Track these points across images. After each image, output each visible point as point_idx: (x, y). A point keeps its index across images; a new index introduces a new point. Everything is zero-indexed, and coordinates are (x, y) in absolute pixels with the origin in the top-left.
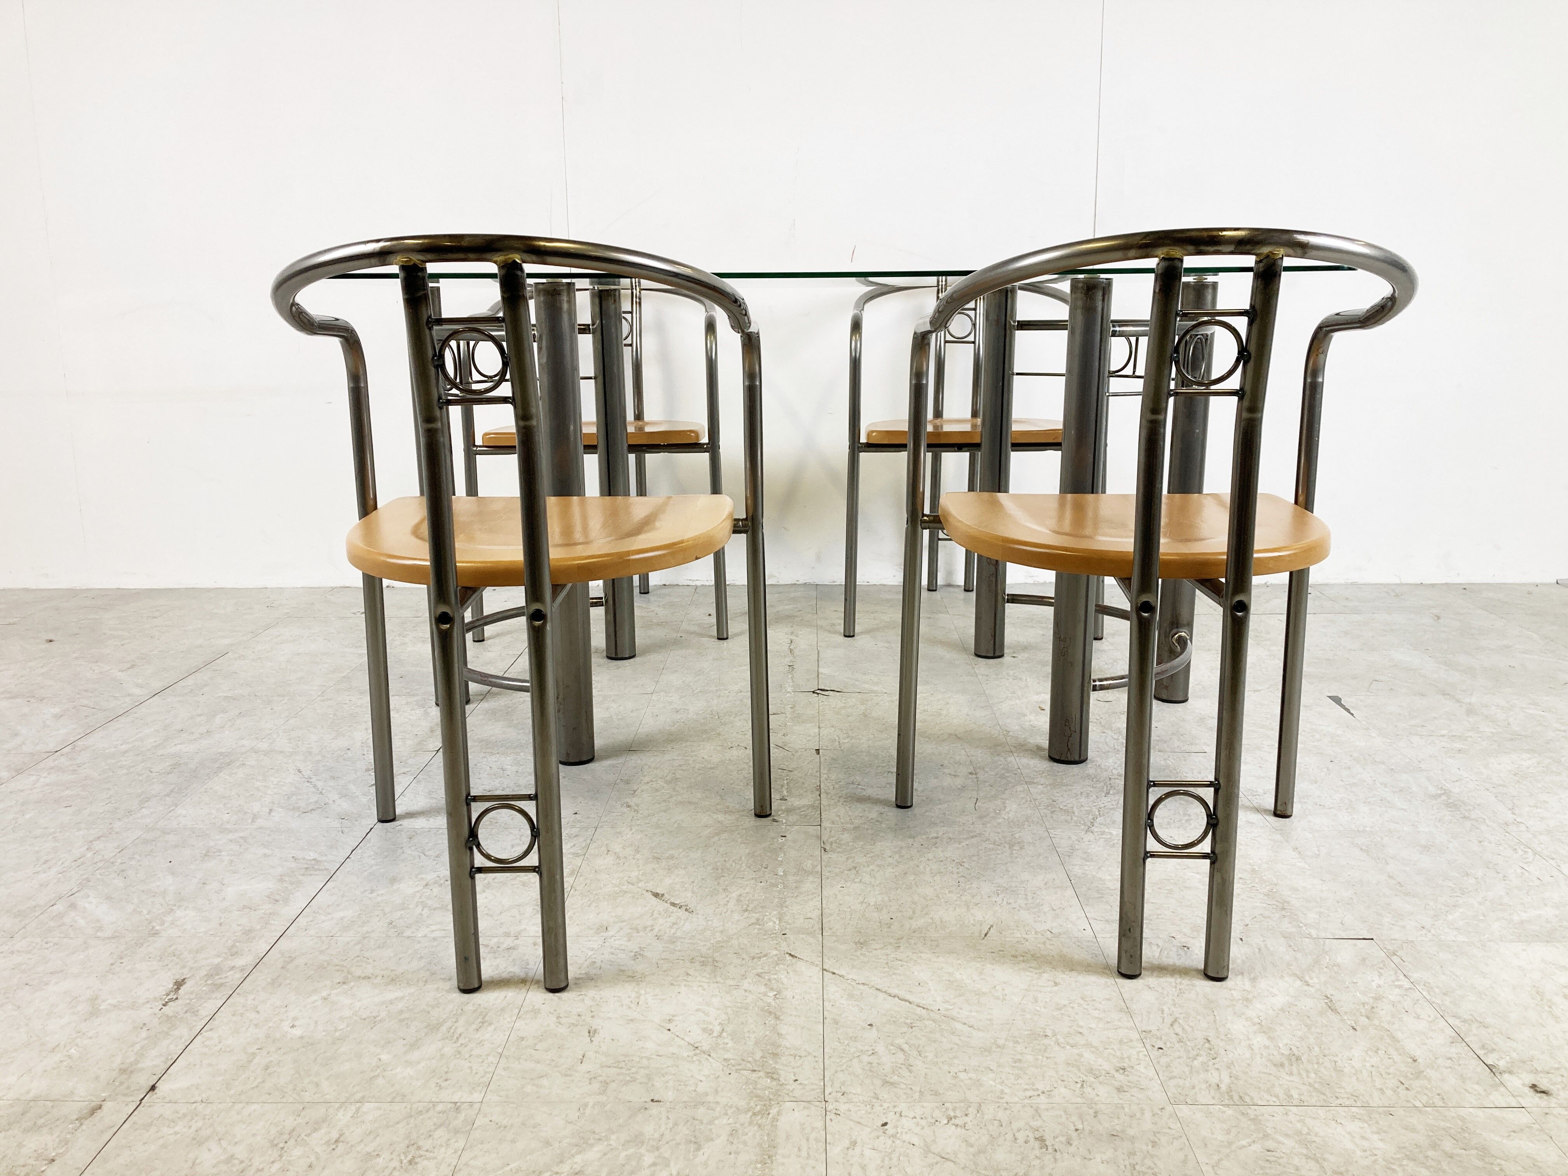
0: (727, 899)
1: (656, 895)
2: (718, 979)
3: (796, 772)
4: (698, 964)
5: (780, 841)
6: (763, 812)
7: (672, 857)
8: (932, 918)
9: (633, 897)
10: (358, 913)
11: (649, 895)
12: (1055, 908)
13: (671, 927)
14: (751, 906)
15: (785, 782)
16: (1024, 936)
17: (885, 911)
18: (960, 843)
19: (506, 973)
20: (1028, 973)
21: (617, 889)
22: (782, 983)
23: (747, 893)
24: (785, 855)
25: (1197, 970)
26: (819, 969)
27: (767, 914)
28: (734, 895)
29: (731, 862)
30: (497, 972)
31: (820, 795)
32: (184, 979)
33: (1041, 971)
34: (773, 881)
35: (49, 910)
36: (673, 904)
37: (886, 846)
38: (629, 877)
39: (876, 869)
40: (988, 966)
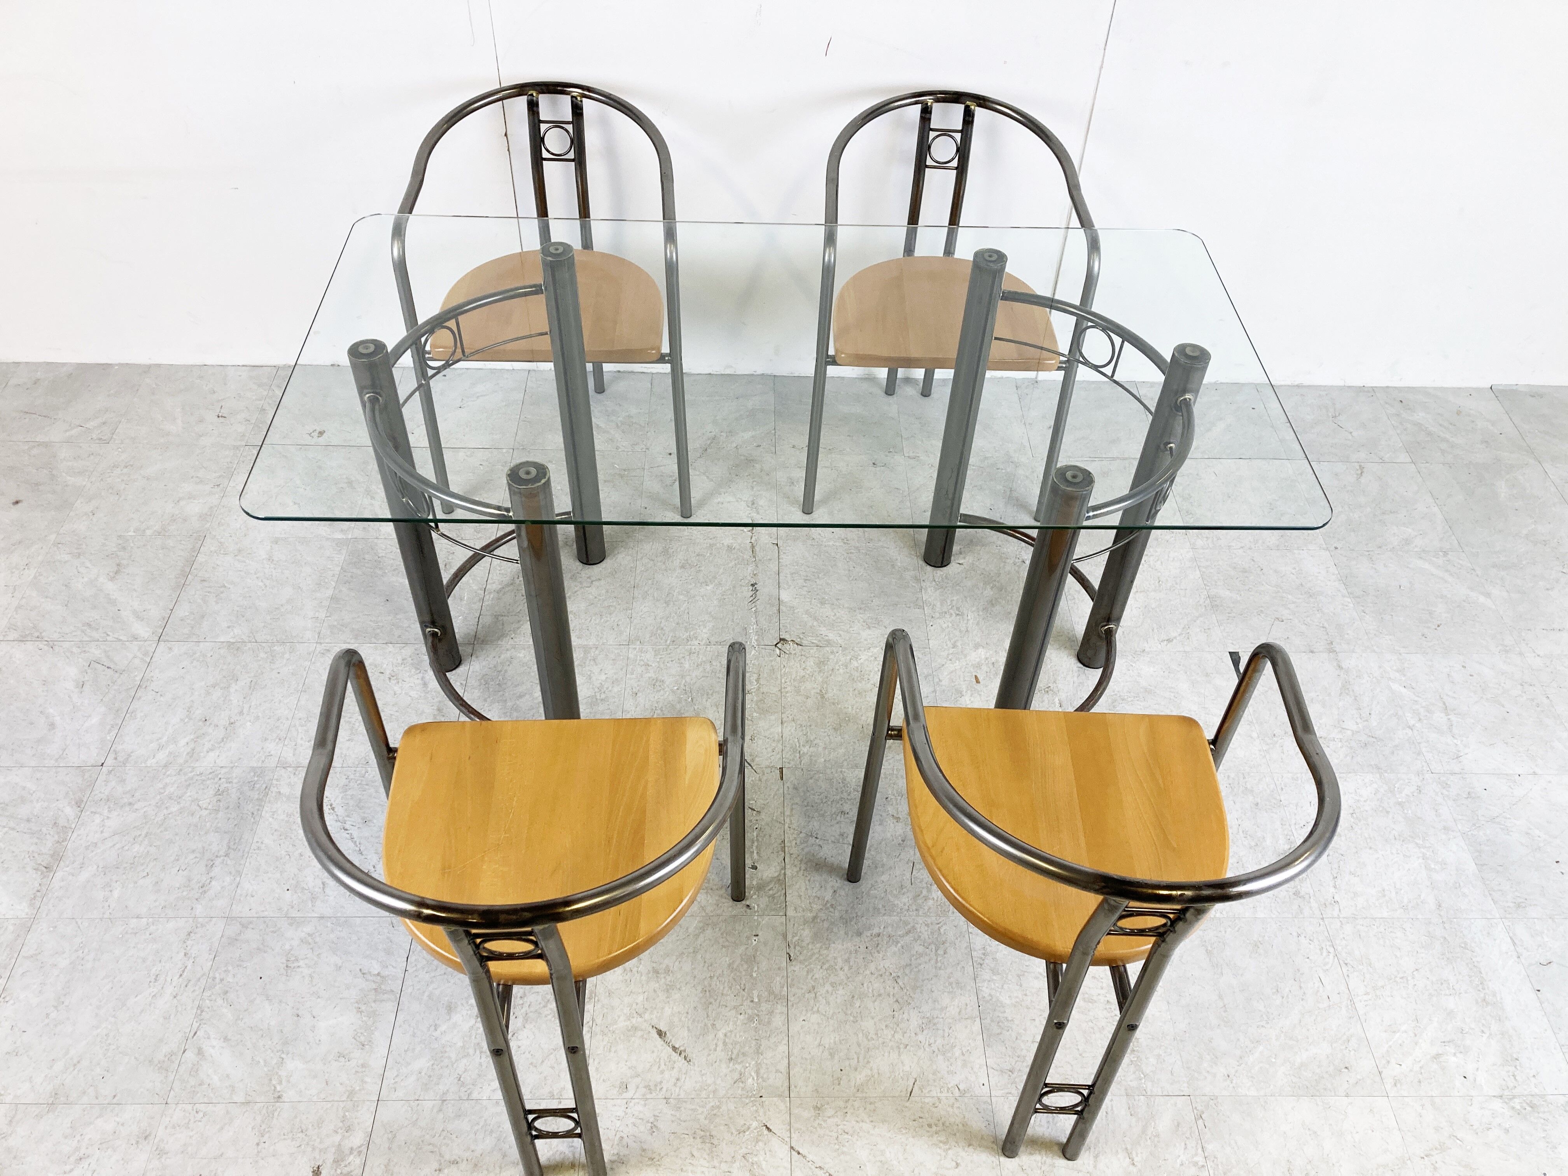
0: (715, 1041)
1: (660, 1033)
2: (716, 1163)
3: (763, 816)
4: (699, 1140)
5: (755, 943)
6: (738, 893)
7: (668, 971)
8: (871, 1070)
9: (642, 1037)
10: (432, 1063)
11: (654, 1031)
12: (964, 1050)
13: (675, 1085)
14: (735, 1052)
15: (755, 834)
16: (939, 1095)
17: (836, 1057)
18: (898, 942)
19: (558, 1153)
20: (939, 1151)
21: (628, 1023)
22: (762, 1169)
23: (731, 1031)
24: (758, 968)
25: (1059, 1144)
26: (788, 1147)
27: (747, 1065)
28: (720, 1035)
29: (715, 978)
30: (551, 1153)
31: (784, 859)
32: (318, 1167)
33: (947, 1147)
34: (750, 1012)
35: (183, 1060)
36: (674, 1049)
37: (839, 949)
38: (637, 1004)
39: (830, 989)
40: (911, 1139)
